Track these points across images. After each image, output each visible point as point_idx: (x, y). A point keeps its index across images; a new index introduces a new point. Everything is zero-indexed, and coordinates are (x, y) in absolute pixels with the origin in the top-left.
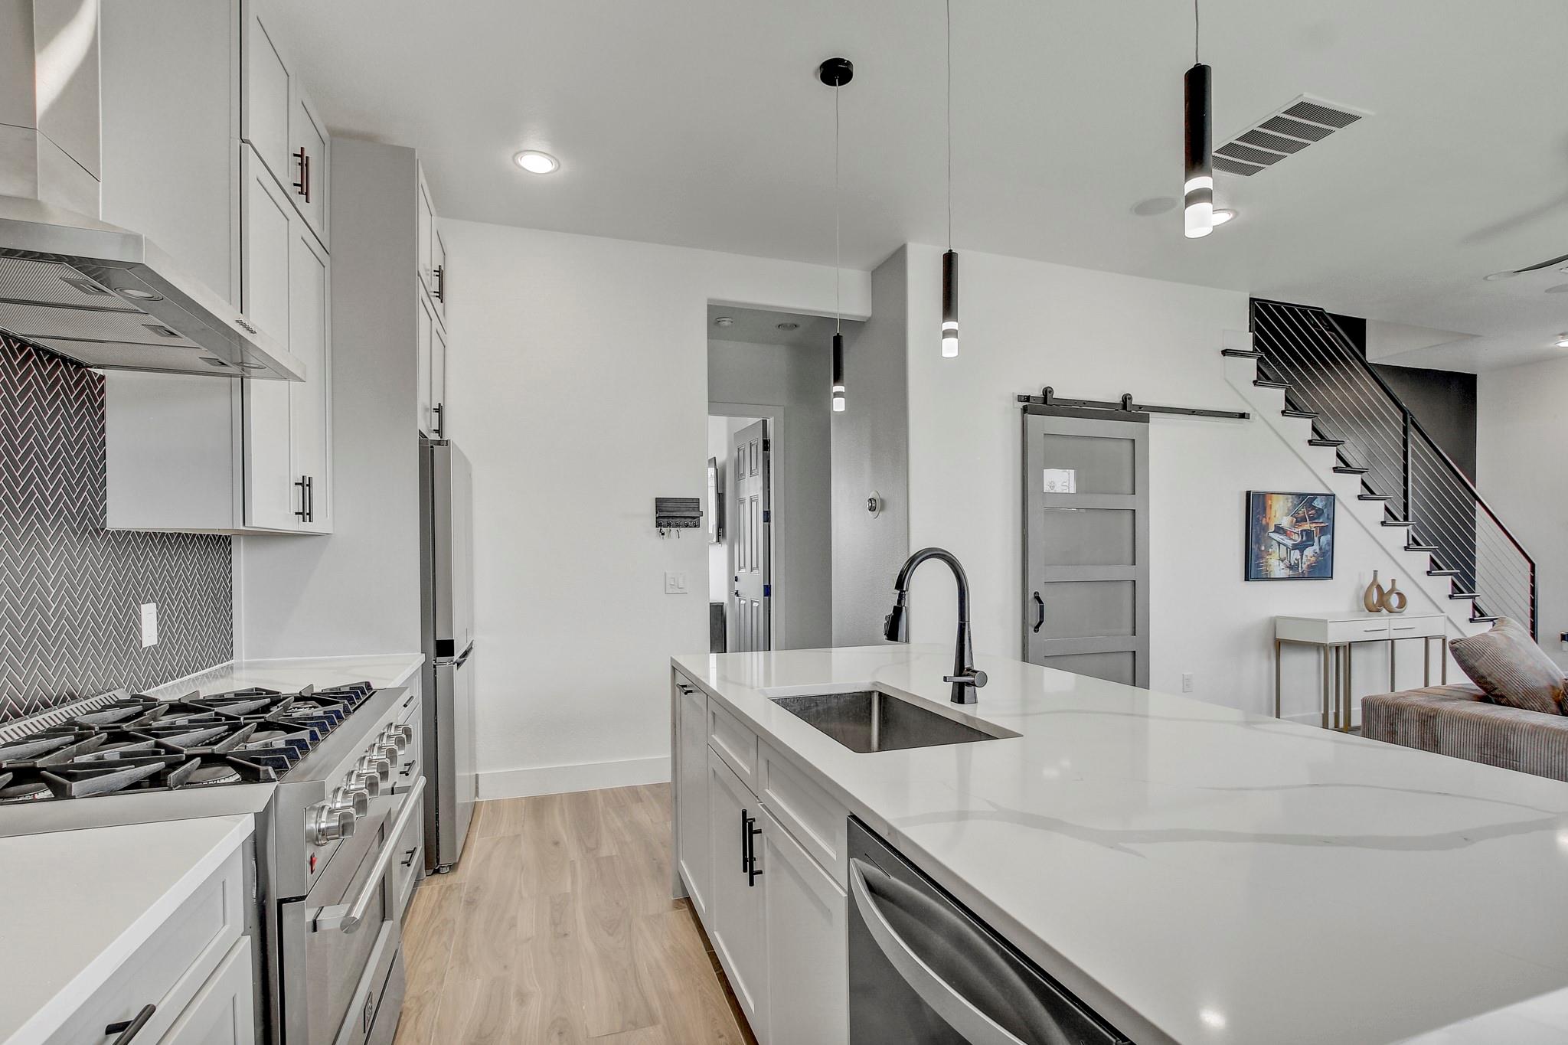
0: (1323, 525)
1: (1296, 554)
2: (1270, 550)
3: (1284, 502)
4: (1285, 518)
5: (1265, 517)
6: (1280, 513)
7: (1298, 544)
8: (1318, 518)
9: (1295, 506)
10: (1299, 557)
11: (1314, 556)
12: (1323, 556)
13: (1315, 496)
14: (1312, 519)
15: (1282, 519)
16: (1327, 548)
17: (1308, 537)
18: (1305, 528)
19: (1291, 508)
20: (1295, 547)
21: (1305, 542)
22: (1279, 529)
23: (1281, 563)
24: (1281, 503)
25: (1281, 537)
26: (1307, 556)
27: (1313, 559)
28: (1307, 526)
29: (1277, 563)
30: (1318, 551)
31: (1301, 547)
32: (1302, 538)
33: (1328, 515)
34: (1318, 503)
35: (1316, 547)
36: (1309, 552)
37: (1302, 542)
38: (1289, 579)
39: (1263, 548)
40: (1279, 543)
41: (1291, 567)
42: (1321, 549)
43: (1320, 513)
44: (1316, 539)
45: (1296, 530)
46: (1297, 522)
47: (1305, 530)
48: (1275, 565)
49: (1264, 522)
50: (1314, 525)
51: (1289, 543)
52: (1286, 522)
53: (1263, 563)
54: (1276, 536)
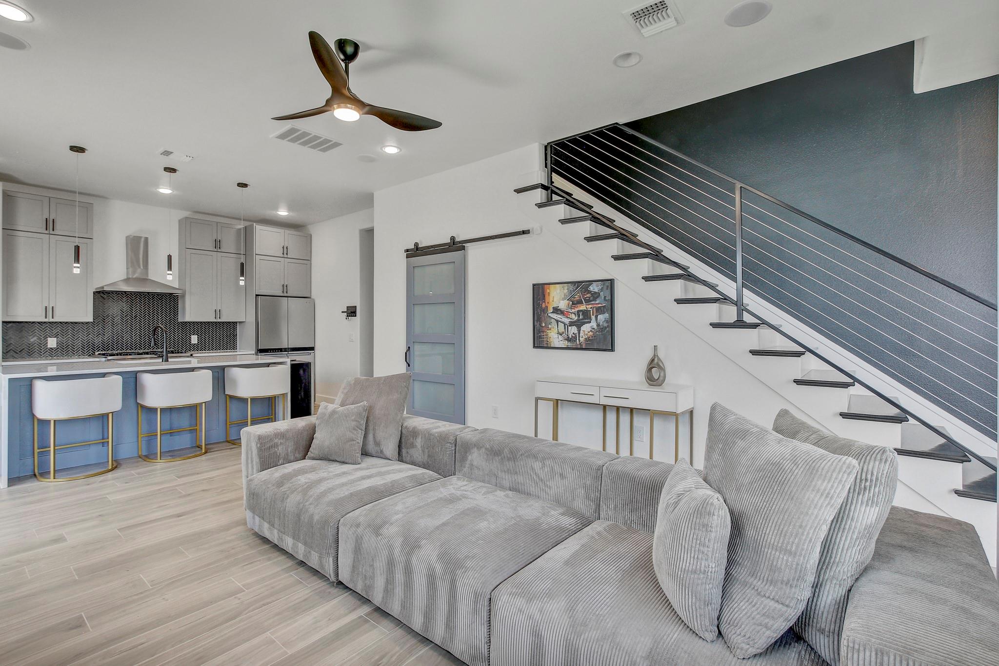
0: (600, 305)
1: (573, 330)
2: (550, 326)
3: (560, 290)
4: (562, 302)
5: (545, 302)
6: (557, 298)
7: (574, 322)
8: (595, 299)
9: (571, 292)
10: (576, 332)
11: (591, 331)
12: (602, 332)
13: (591, 282)
14: (588, 301)
15: (560, 303)
16: (605, 325)
17: (586, 316)
18: (581, 309)
19: (567, 294)
20: (572, 324)
21: (582, 319)
22: (556, 310)
23: (560, 336)
24: (558, 291)
25: (559, 316)
26: (584, 331)
27: (591, 333)
28: (583, 307)
29: (556, 336)
30: (595, 327)
31: (579, 324)
32: (579, 316)
33: (605, 297)
34: (594, 288)
35: (593, 324)
36: (586, 328)
37: (578, 320)
38: (567, 348)
39: (544, 325)
40: (557, 321)
41: (568, 339)
42: (598, 325)
43: (596, 296)
44: (593, 318)
45: (573, 311)
46: (573, 304)
47: (581, 311)
48: (554, 337)
49: (544, 306)
50: (590, 306)
51: (567, 321)
52: (563, 305)
53: (543, 336)
54: (554, 316)
